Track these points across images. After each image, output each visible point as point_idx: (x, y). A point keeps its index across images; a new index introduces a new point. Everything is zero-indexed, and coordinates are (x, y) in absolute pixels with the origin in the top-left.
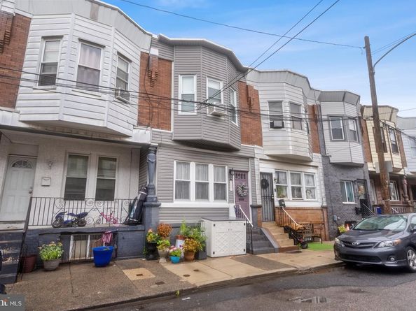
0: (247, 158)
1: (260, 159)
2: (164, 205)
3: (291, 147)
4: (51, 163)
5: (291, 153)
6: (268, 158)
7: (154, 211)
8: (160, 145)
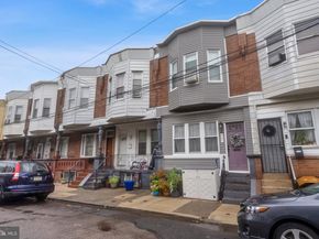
0: (241, 108)
1: (258, 106)
2: (166, 157)
3: (296, 81)
4: (131, 137)
5: (297, 87)
6: (269, 102)
7: (159, 161)
8: (162, 117)
